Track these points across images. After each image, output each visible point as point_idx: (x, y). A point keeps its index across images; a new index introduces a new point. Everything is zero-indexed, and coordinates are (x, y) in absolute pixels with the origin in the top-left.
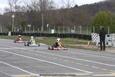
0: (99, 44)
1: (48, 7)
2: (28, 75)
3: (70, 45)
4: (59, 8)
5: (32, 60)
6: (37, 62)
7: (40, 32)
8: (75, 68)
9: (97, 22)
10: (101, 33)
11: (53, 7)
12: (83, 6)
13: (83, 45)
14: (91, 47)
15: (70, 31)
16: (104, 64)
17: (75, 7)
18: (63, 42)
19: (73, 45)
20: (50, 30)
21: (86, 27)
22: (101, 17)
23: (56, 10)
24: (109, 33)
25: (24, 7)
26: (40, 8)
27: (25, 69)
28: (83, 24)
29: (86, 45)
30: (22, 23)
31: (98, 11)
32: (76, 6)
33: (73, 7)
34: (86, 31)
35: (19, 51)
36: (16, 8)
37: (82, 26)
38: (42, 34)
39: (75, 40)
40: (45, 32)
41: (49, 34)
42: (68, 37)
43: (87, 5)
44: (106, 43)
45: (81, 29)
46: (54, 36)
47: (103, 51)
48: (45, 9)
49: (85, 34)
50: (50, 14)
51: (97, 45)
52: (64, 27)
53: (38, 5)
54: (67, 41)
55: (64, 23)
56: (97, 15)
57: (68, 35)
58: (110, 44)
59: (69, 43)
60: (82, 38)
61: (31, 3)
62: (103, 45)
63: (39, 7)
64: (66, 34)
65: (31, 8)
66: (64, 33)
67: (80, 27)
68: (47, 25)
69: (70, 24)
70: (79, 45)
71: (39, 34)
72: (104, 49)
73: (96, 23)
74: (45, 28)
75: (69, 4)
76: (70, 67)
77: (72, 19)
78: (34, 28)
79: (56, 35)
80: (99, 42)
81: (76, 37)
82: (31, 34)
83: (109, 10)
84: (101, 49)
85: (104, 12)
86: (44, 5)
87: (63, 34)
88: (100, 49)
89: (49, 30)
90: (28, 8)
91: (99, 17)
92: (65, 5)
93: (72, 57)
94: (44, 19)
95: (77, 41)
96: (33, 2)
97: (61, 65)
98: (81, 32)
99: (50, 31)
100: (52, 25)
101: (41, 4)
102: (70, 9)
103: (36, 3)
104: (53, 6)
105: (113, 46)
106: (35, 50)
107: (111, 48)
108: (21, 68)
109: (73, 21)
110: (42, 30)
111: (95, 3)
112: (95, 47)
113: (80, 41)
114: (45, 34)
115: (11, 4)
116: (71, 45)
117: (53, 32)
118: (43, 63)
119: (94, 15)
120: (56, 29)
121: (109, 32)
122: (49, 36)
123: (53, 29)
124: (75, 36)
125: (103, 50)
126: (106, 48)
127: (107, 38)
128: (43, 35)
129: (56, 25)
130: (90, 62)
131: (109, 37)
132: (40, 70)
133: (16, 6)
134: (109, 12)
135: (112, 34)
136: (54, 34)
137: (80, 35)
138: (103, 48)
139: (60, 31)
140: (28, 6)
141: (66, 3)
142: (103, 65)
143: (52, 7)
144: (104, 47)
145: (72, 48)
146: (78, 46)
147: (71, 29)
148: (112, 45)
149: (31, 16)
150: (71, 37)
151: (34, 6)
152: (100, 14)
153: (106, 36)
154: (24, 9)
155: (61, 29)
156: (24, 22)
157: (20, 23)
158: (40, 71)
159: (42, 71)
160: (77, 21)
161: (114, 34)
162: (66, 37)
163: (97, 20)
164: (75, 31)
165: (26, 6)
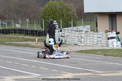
9: (47, 14)
13: (30, 43)
14: (40, 45)
15: (15, 25)
16: (55, 64)
18: (6, 39)
24: (61, 27)
28: (30, 16)
29: (34, 43)
34: (34, 25)
37: (29, 19)
42: (12, 33)
49: (33, 29)
51: (47, 42)
52: (6, 21)
54: (10, 38)
56: (47, 5)
57: (12, 30)
60: (29, 34)
64: (10, 30)
66: (7, 28)
69: (15, 17)
70: (25, 42)
73: (45, 15)
76: (13, 69)
77: (17, 11)
81: (21, 33)
87: (6, 29)
91: (50, 7)
93: (16, 57)
95: (23, 37)
98: (28, 27)
105: (67, 43)
107: (63, 46)
109: (18, 13)
113: (27, 37)
119: (43, 6)
121: (61, 26)
124: (20, 31)
130: (38, 62)
131: (61, 32)
134: (62, 2)
135: (65, 29)
137: (27, 31)
142: (53, 65)
146: (24, 44)
147: (15, 23)
148: (65, 41)
152: (50, 5)
153: (57, 31)
160: (23, 13)
161: (67, 28)
162: (10, 33)
163: (47, 12)
164: (21, 26)
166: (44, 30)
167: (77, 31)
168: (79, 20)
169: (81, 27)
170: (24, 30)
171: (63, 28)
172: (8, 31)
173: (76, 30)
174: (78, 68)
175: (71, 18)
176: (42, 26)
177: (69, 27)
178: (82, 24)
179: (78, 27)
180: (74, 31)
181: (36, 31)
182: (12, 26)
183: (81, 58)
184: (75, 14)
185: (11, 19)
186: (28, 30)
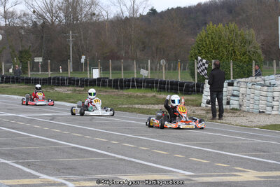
0: (208, 103)
1: (83, 16)
2: (35, 180)
3: (137, 106)
4: (111, 16)
5: (45, 144)
6: (56, 149)
7: (65, 76)
8: (150, 162)
9: (203, 51)
10: (213, 76)
11: (97, 13)
12: (170, 12)
14: (189, 112)
15: (138, 72)
16: (221, 152)
17: (149, 14)
18: (122, 100)
19: (145, 107)
20: (90, 70)
21: (177, 63)
22: (212, 38)
23: (104, 22)
24: (232, 77)
25: (25, 15)
26: (65, 16)
27: (28, 165)
28: (168, 54)
30: (21, 52)
31: (206, 24)
32: (153, 12)
33: (145, 14)
34: (178, 73)
35: (12, 123)
36: (5, 17)
37: (168, 60)
38: (70, 79)
39: (150, 94)
40: (78, 76)
41: (87, 81)
42: (133, 87)
43: (179, 9)
44: (224, 102)
45: (164, 68)
46: (99, 85)
47: (219, 121)
48: (78, 20)
49: (175, 80)
50: (90, 32)
51: (203, 105)
52: (122, 64)
53: (60, 9)
54: (130, 97)
55: (123, 53)
56: (203, 33)
57: (133, 81)
58: (235, 103)
59: (136, 101)
60: (168, 89)
61: (42, 5)
62: (217, 107)
63: (62, 15)
64: (129, 81)
65: (41, 16)
66: (123, 77)
67: (163, 62)
68: (81, 58)
69: (138, 56)
71: (63, 79)
72: (221, 116)
73: (200, 52)
74: (78, 67)
75: (135, 7)
76: (137, 161)
77: (143, 43)
78: (51, 65)
79: (104, 82)
80: (209, 98)
81: (151, 88)
82: (44, 80)
83: (232, 21)
84: (214, 116)
85: (220, 26)
86: (74, 9)
87: (121, 80)
88: (211, 115)
89: (86, 70)
90: (34, 17)
91: (208, 37)
92: (124, 9)
93: (142, 136)
94: (75, 44)
95: (154, 96)
97: (116, 156)
98: (164, 76)
99: (90, 73)
100: (93, 58)
101: (67, 8)
102: (138, 18)
103: (55, 4)
104: (95, 12)
105: (243, 108)
106: (53, 118)
107: (236, 114)
108: (17, 163)
109: (144, 47)
110: (70, 69)
111: (199, 5)
112: (199, 112)
113: (163, 96)
114: (78, 81)
116: (140, 106)
117: (96, 74)
118: (73, 151)
119: (195, 34)
120: (105, 69)
121: (232, 74)
122: (87, 85)
123: (96, 67)
124: (150, 84)
125: (217, 117)
126: (224, 114)
127: (227, 90)
128: (72, 82)
129: (104, 58)
130: (188, 148)
131: (233, 86)
132: (65, 169)
133: (5, 12)
134: (232, 25)
135: (240, 80)
136: (99, 79)
137: (163, 83)
138: (218, 113)
139: (114, 72)
140: (34, 12)
141: (129, 4)
142: (217, 154)
143: (94, 14)
144: (221, 111)
145: (143, 113)
147: (139, 68)
148: (240, 106)
149: (42, 37)
150: (139, 87)
151: (51, 12)
152: (210, 32)
153: (225, 84)
154: (24, 19)
155: (117, 69)
156: (26, 52)
157: (17, 53)
158: (65, 171)
159: (70, 171)
160: (154, 49)
161: (244, 80)
162: (128, 87)
163: (203, 46)
164: (151, 73)
165: (30, 12)
166: (196, 81)
167: (264, 85)
168: (265, 64)
169: (273, 77)
170: (157, 81)
171: (234, 78)
172: (125, 82)
173: (262, 82)
174: (270, 161)
175: (251, 60)
176: (193, 75)
177: (248, 77)
178: (273, 71)
179: (266, 78)
180: (258, 84)
181: (182, 84)
182: (134, 73)
183: (273, 140)
184: (259, 51)
185: (129, 61)
186: (165, 81)
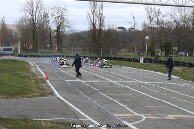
25: (169, 22)
26: (192, 24)
30: (165, 44)
36: (157, 24)
53: (189, 19)
61: (179, 17)
63: (190, 23)
65: (179, 23)
90: (175, 24)
96: (183, 15)
103: (187, 16)
115: (152, 17)
133: (158, 21)
140: (175, 21)
151: (184, 21)
154: (169, 25)
165: (172, 21)
